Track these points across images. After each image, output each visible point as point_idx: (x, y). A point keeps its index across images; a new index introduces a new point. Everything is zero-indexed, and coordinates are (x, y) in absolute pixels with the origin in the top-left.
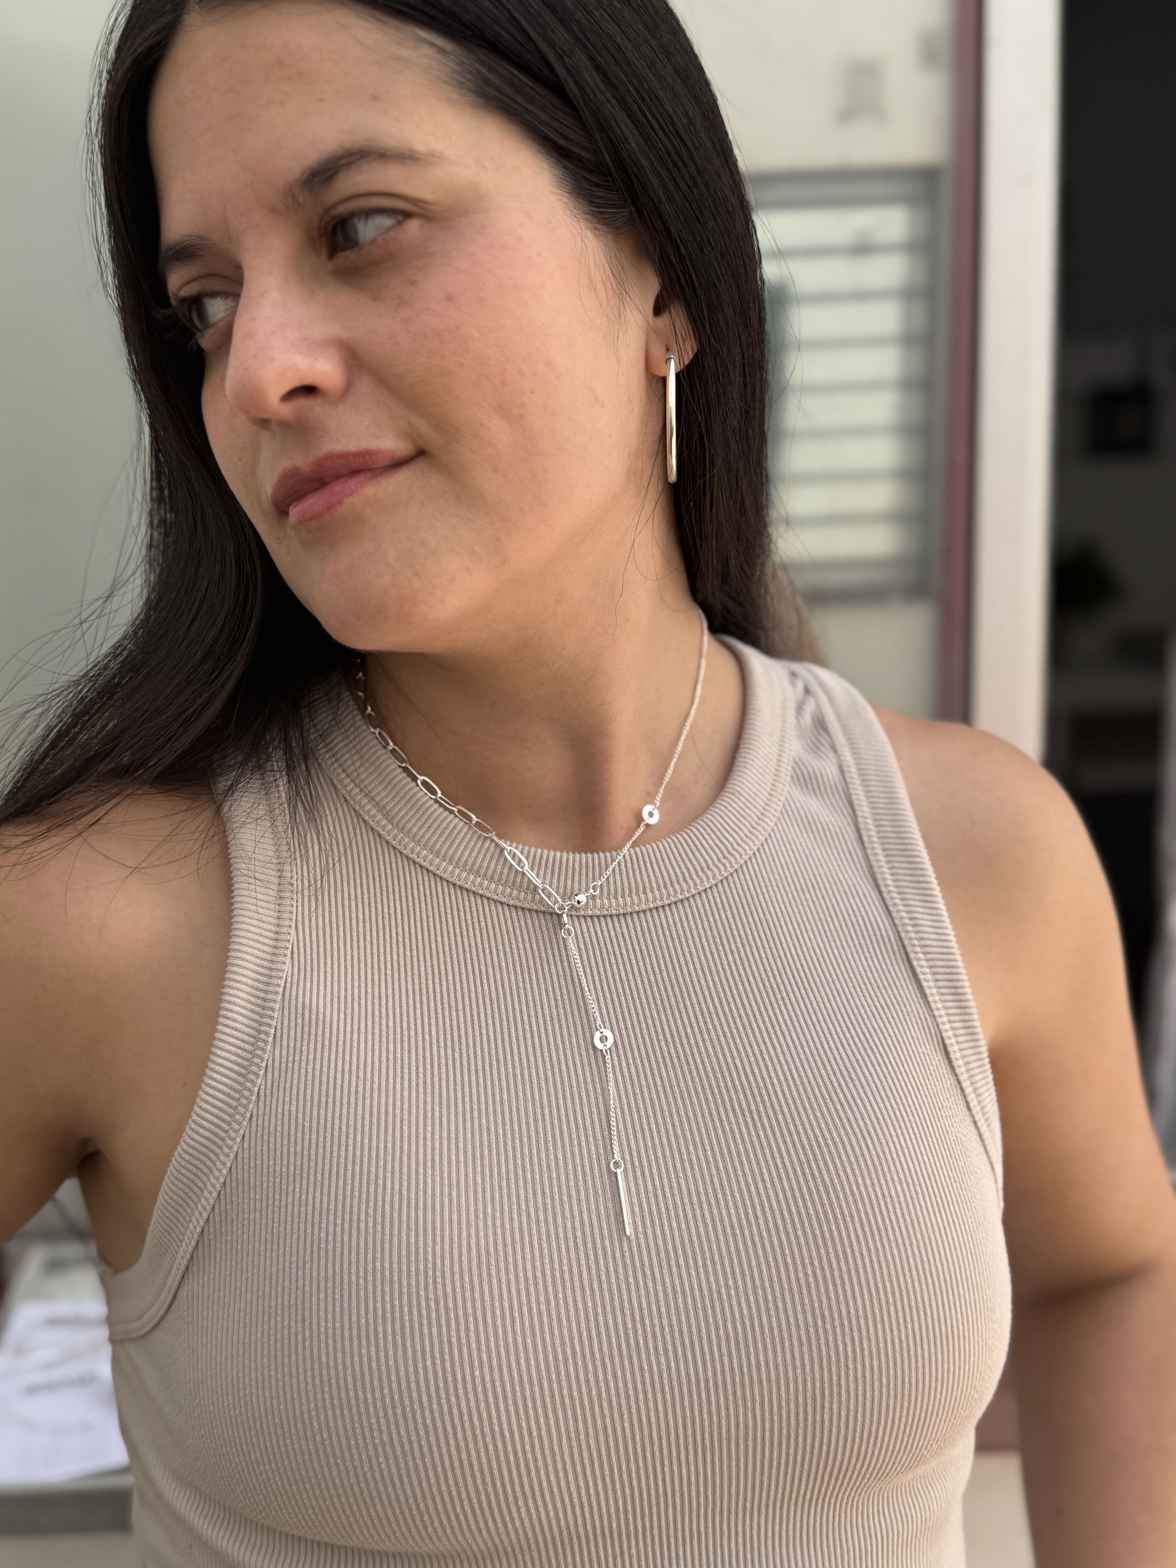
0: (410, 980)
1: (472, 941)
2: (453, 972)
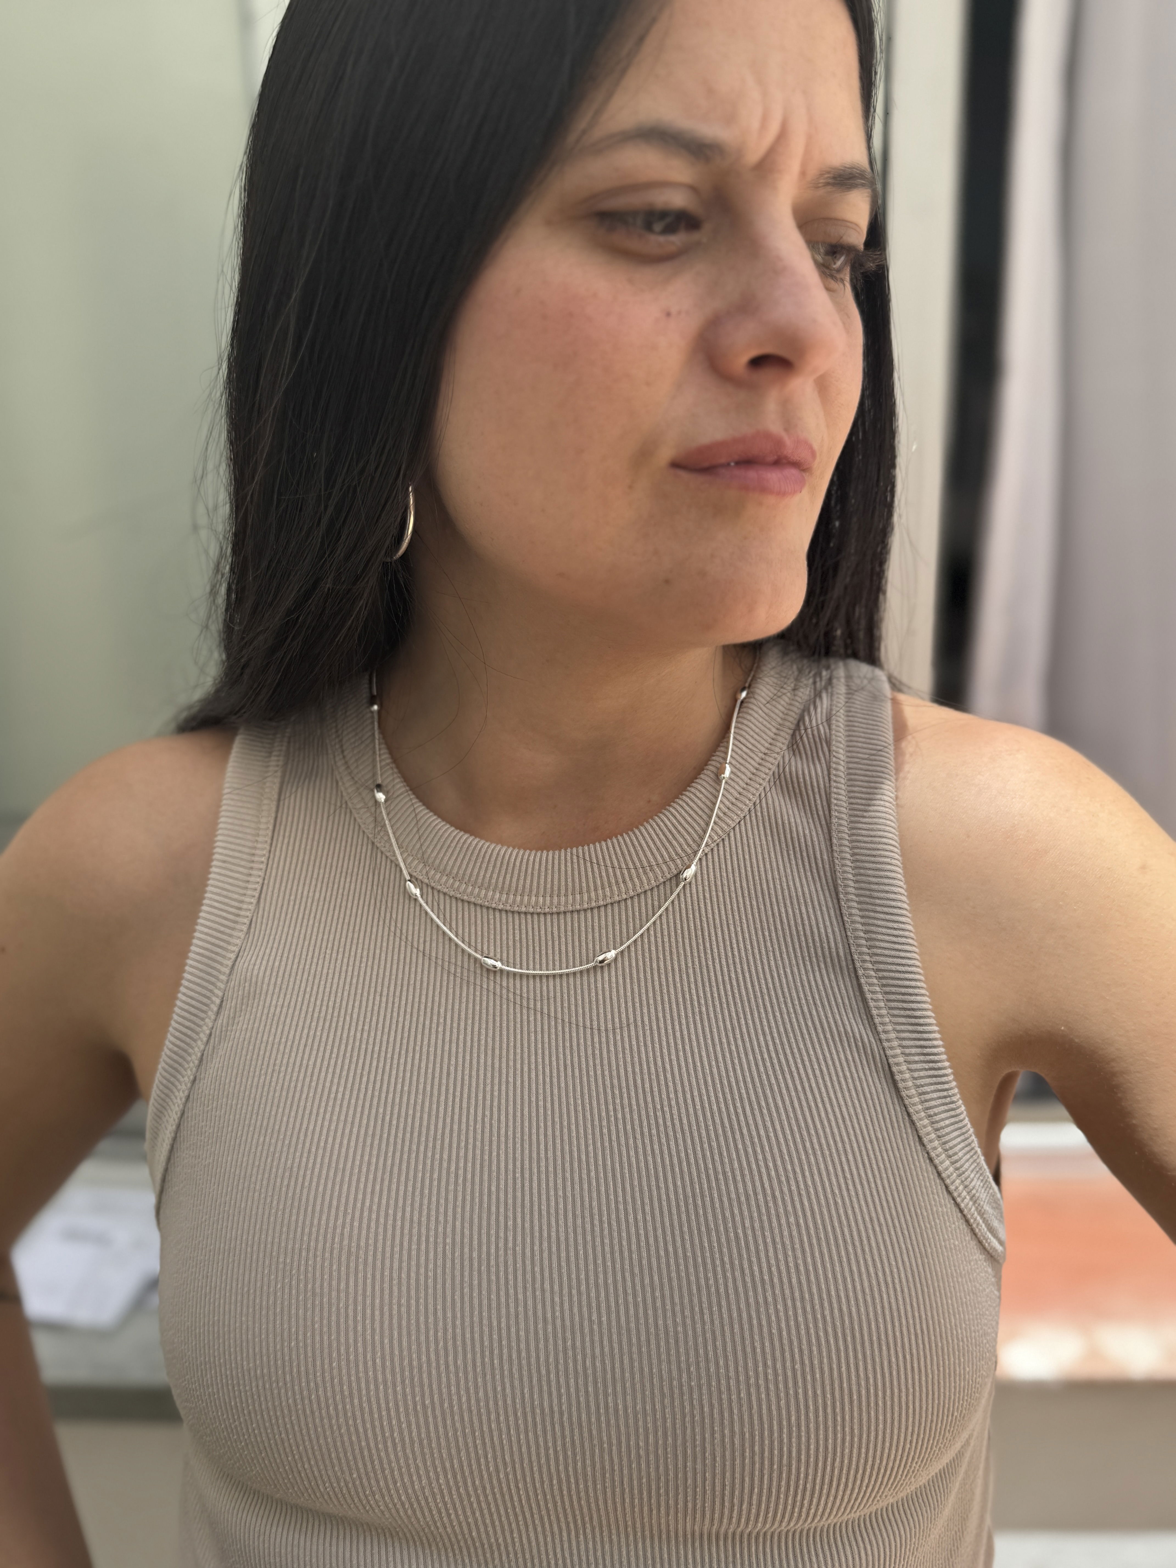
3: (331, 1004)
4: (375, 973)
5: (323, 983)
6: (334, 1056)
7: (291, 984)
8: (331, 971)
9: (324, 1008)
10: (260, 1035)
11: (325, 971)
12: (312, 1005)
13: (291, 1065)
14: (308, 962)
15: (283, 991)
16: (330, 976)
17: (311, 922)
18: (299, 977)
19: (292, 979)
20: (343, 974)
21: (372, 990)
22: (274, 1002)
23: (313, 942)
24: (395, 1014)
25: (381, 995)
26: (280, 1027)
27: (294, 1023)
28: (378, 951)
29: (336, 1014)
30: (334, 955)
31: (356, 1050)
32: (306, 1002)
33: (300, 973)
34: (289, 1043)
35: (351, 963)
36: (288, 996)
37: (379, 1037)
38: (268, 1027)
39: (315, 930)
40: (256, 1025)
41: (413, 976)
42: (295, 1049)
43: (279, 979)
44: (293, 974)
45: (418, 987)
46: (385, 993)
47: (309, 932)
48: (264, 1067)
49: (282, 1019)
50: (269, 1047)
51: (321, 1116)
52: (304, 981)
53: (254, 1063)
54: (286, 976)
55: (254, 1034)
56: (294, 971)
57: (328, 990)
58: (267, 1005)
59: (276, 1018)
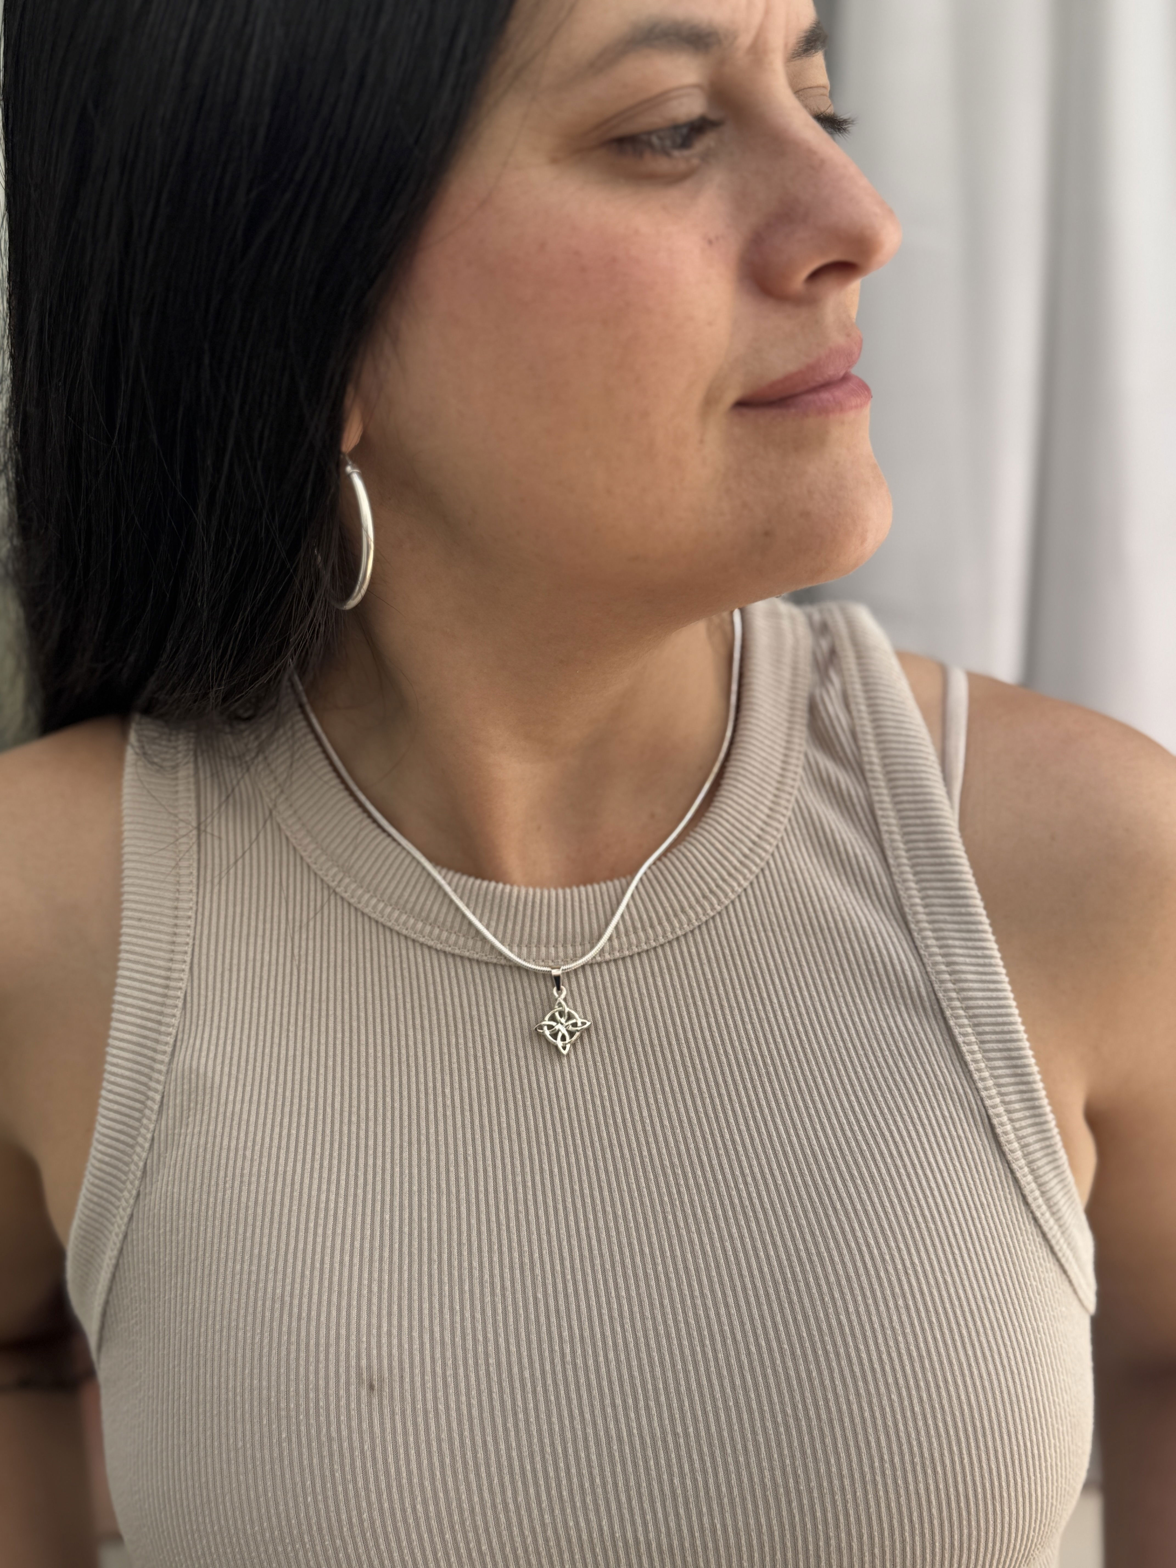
0: (315, 1038)
1: (392, 992)
2: (367, 1030)
3: (304, 1093)
4: (355, 1051)
5: (290, 1068)
6: (318, 1157)
7: (250, 1073)
8: (299, 1053)
9: (296, 1100)
10: (218, 1140)
11: (291, 1053)
12: (280, 1097)
13: (263, 1174)
14: (268, 1044)
15: (241, 1082)
16: (299, 1059)
17: (264, 992)
18: (258, 1064)
19: (250, 1067)
20: (314, 1055)
21: (355, 1072)
22: (231, 1098)
23: (270, 1017)
24: (388, 1099)
25: (367, 1078)
26: (244, 1127)
27: (261, 1121)
28: (355, 1024)
29: (312, 1105)
30: (300, 1033)
31: (345, 1147)
32: (272, 1095)
33: (259, 1059)
34: (257, 1148)
35: (323, 1041)
36: (248, 1088)
37: (371, 1129)
38: (227, 1129)
39: (271, 1002)
40: (212, 1128)
41: (404, 1051)
42: (265, 1154)
43: (234, 1068)
44: (251, 1060)
45: (412, 1064)
46: (371, 1075)
47: (263, 1005)
48: (229, 1178)
49: (245, 1117)
50: (232, 1155)
51: (311, 1231)
52: (266, 1068)
53: (214, 1174)
54: (243, 1064)
55: (210, 1139)
56: (252, 1056)
57: (298, 1077)
58: (223, 1101)
59: (236, 1118)
